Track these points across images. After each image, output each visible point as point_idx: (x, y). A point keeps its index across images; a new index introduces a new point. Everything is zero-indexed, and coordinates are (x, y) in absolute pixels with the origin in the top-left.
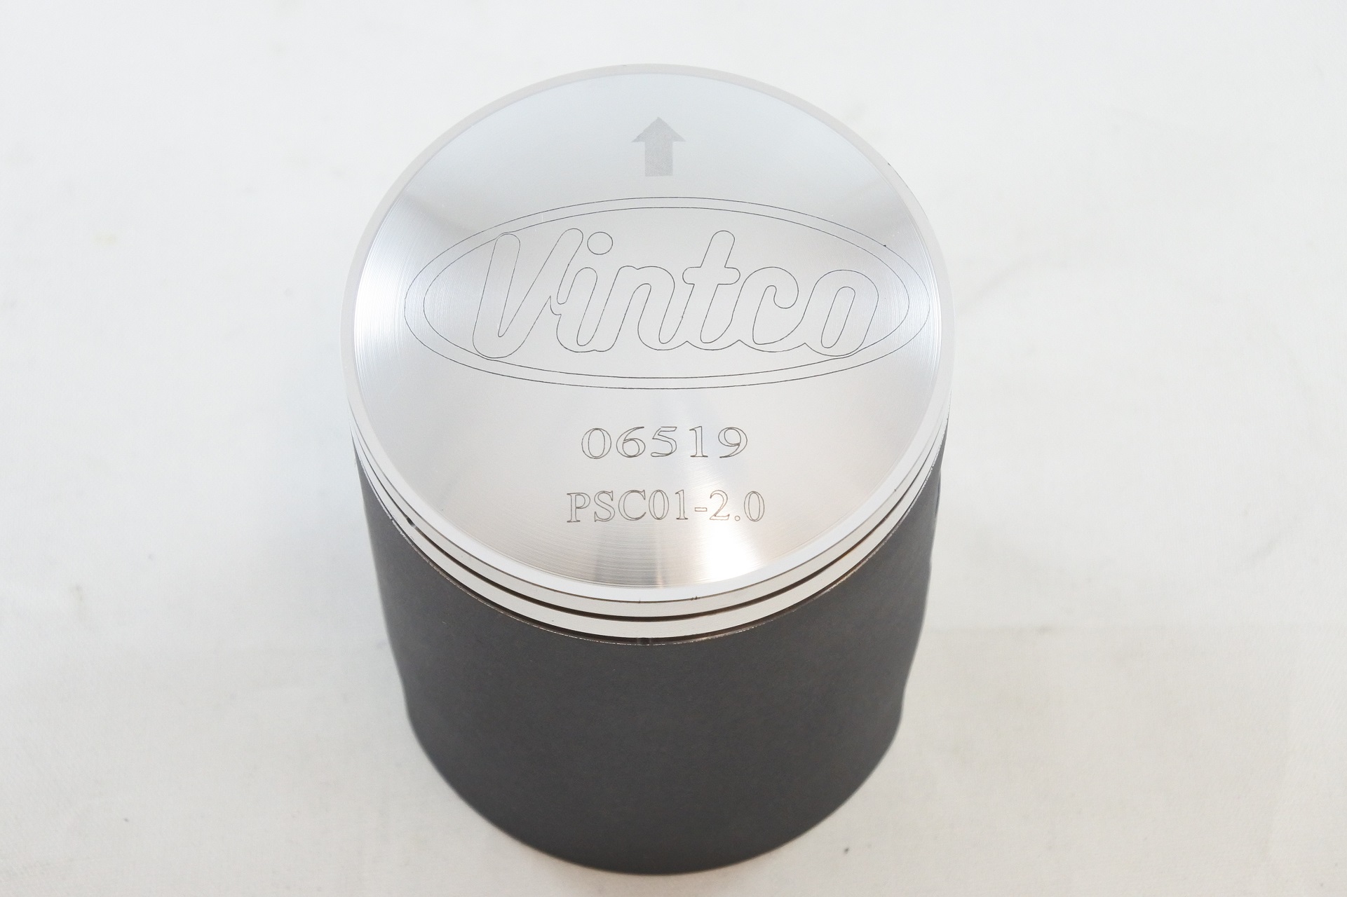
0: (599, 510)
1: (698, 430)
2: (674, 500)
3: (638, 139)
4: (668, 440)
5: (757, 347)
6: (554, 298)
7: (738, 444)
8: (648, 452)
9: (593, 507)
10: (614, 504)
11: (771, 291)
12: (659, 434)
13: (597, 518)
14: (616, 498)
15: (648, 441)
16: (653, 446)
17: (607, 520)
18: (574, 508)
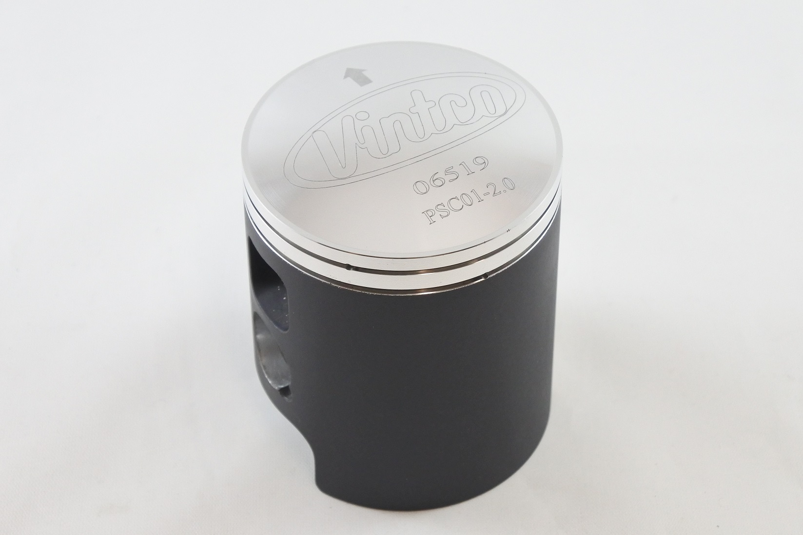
0: (441, 213)
1: (463, 163)
2: (472, 195)
3: (345, 77)
4: (453, 173)
5: (463, 124)
6: (358, 143)
7: (485, 162)
8: (447, 181)
9: (438, 213)
10: (446, 207)
11: (453, 103)
12: (447, 172)
13: (442, 217)
14: (446, 205)
15: (443, 176)
16: (448, 178)
17: (447, 216)
18: (429, 217)
